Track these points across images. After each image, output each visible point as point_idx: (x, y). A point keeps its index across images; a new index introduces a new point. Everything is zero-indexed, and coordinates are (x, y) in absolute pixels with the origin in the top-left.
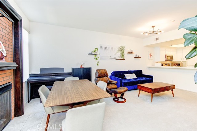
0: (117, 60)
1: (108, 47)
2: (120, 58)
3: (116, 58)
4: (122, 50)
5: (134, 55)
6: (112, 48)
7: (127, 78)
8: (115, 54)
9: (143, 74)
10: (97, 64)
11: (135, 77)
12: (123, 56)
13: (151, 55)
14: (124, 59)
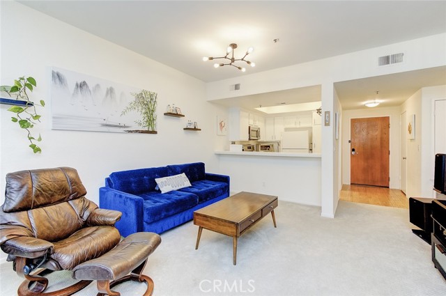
0: (130, 134)
1: (91, 85)
2: (141, 128)
3: (125, 127)
4: (147, 103)
5: (183, 122)
6: (110, 91)
7: (164, 190)
8: (123, 113)
9: (206, 172)
10: (33, 146)
11: (187, 184)
12: (151, 121)
13: (223, 123)
14: (154, 132)
